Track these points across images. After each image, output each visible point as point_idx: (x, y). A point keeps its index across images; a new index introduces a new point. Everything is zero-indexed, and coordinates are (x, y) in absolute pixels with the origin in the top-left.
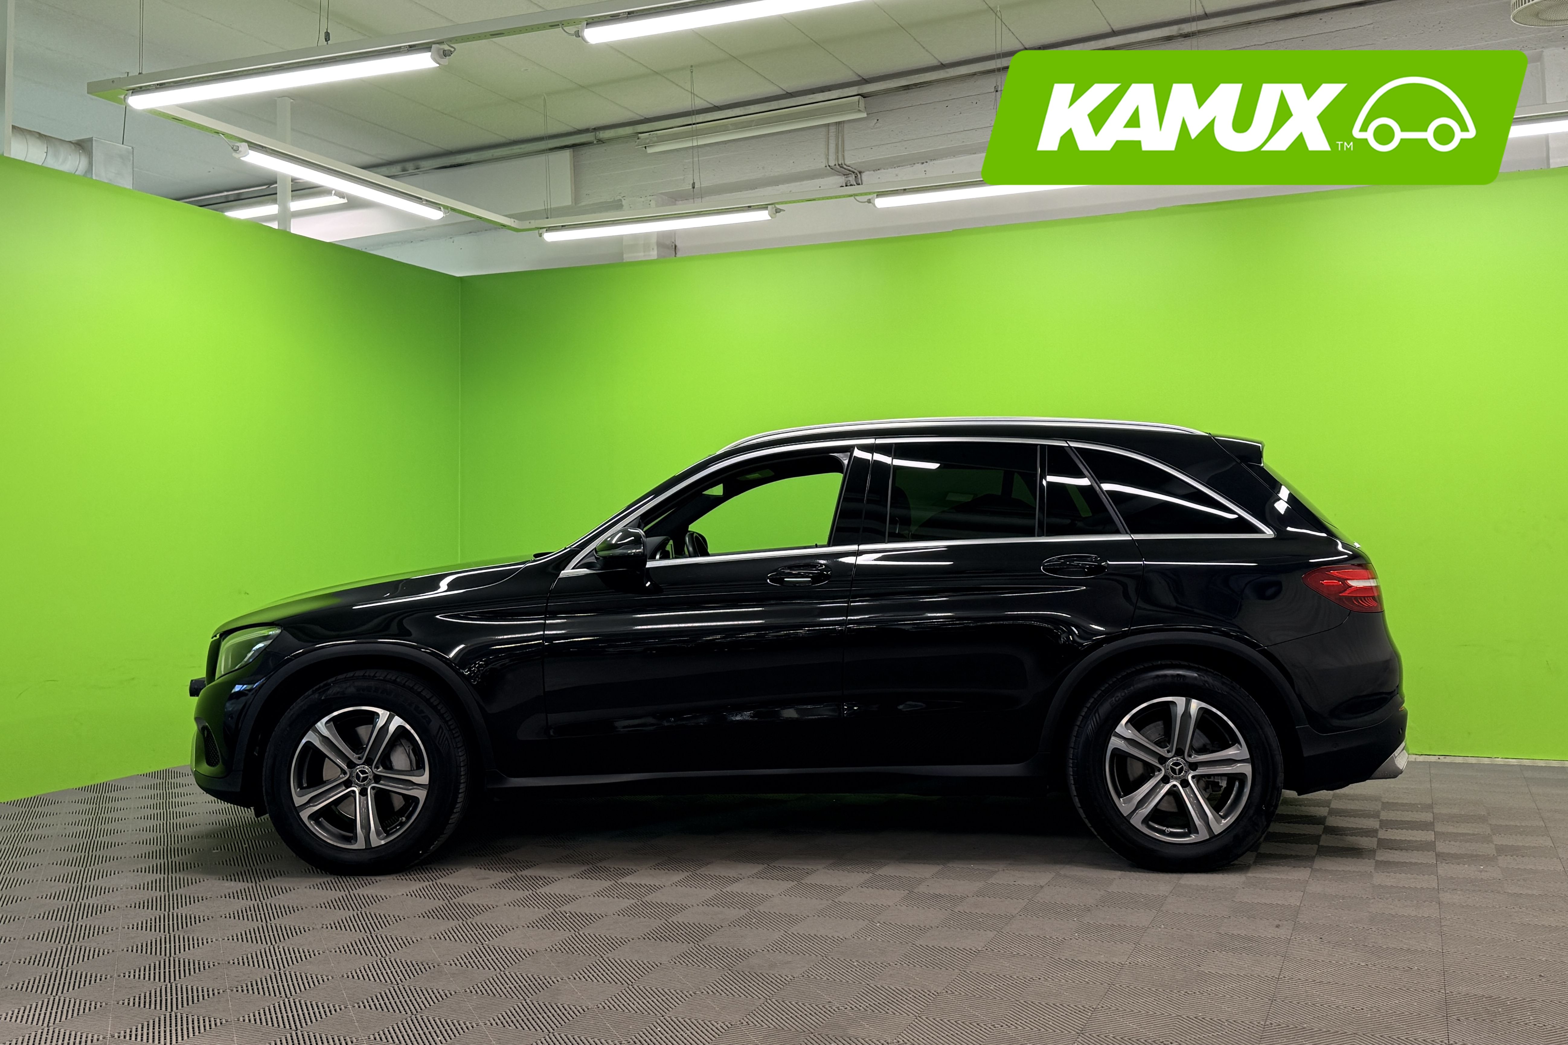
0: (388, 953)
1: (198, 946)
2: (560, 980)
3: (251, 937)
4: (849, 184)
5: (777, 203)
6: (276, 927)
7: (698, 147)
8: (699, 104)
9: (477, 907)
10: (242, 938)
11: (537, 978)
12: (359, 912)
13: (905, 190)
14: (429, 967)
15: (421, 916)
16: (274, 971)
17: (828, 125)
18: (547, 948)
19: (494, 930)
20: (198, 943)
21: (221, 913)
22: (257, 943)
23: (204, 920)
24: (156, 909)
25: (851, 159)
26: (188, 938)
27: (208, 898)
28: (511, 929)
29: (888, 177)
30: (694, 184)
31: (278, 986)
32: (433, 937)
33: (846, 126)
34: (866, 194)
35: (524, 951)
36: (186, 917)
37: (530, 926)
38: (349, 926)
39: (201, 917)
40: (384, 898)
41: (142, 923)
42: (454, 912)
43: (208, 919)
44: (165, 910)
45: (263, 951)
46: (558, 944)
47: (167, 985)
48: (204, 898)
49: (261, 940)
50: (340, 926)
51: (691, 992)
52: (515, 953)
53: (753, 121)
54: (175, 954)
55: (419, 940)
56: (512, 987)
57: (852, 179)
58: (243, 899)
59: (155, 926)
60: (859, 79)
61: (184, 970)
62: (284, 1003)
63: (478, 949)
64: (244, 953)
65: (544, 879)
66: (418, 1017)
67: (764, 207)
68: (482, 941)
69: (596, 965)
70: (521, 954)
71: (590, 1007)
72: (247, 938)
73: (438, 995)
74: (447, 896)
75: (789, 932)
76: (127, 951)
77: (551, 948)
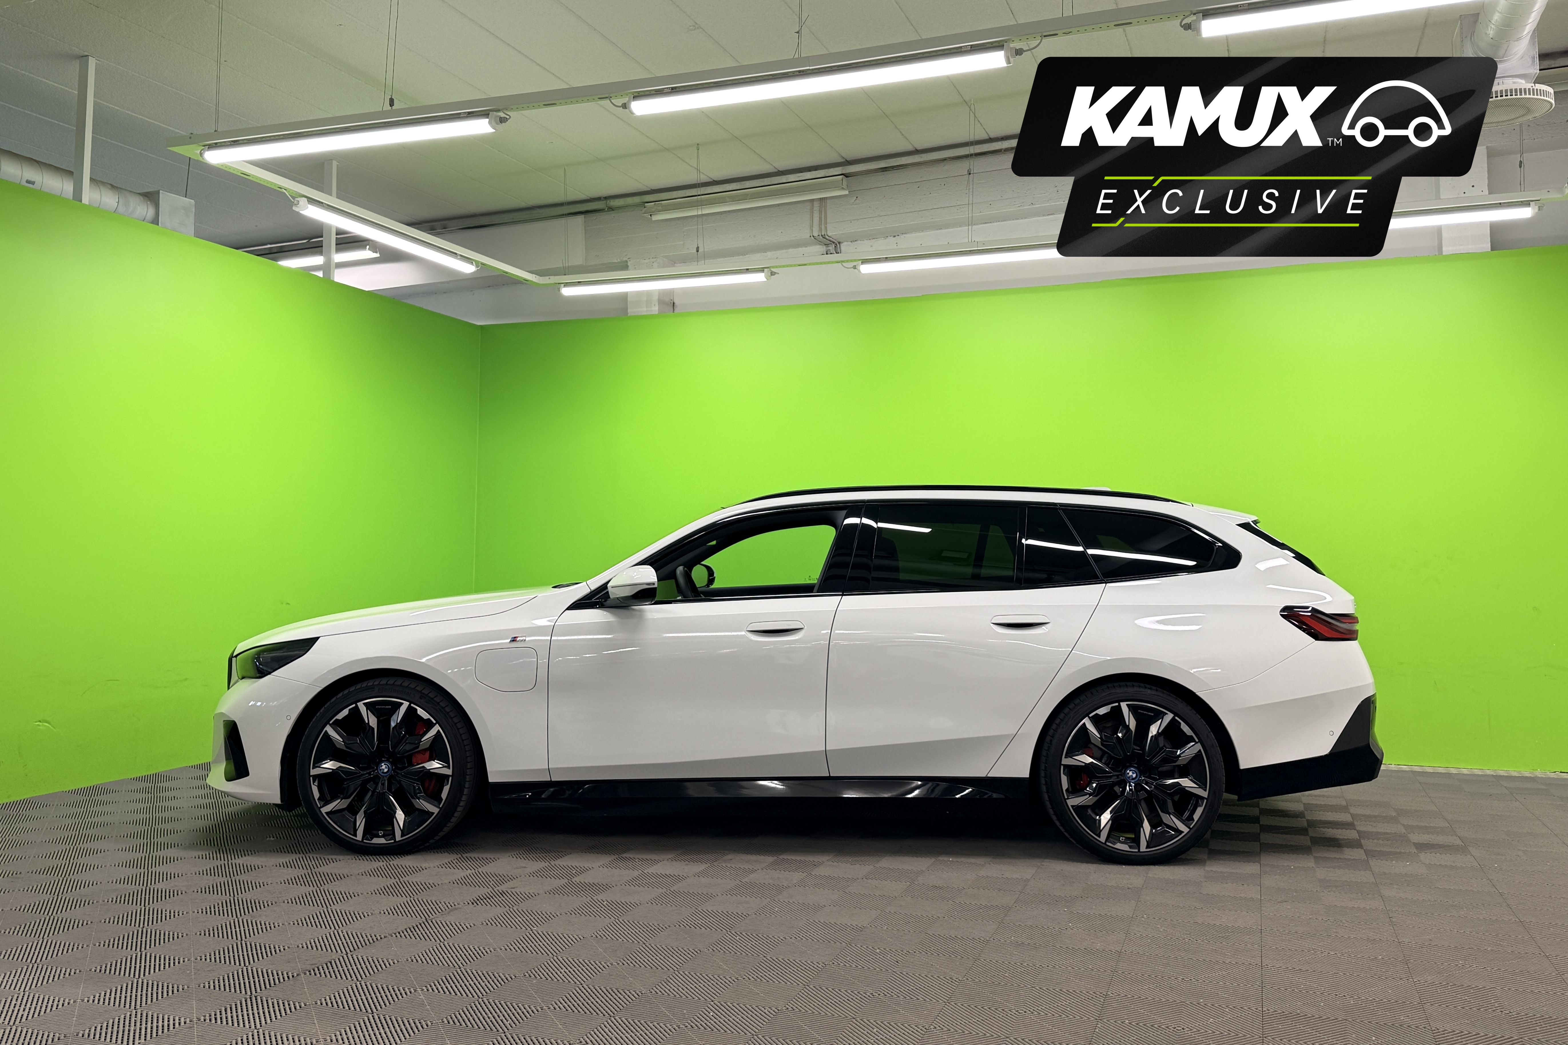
0: (445, 938)
1: (267, 930)
2: (610, 965)
3: (315, 922)
4: (829, 253)
5: (773, 267)
6: (336, 912)
7: (703, 215)
8: (704, 179)
9: (520, 895)
10: (307, 923)
11: (588, 962)
12: (412, 899)
13: (886, 258)
14: (486, 952)
15: (470, 903)
16: (342, 955)
17: (812, 201)
18: (593, 935)
19: (540, 917)
20: (266, 928)
21: (284, 899)
22: (321, 927)
23: (268, 905)
24: (222, 894)
25: (833, 232)
26: (256, 923)
27: (269, 883)
28: (555, 915)
29: (865, 248)
30: (698, 248)
31: (348, 970)
32: (485, 924)
33: (828, 201)
34: (851, 261)
35: (571, 937)
36: (251, 901)
37: (572, 913)
38: (405, 911)
39: (265, 902)
40: (433, 886)
41: (210, 908)
42: (500, 899)
43: (272, 904)
44: (230, 896)
45: (328, 935)
46: (601, 930)
47: (242, 969)
48: (265, 884)
49: (325, 925)
50: (396, 912)
51: (733, 978)
52: (564, 939)
53: (747, 195)
54: (246, 938)
55: (472, 925)
56: (567, 971)
57: (832, 248)
58: (301, 885)
59: (223, 910)
60: (843, 160)
61: (257, 954)
62: (356, 986)
63: (528, 934)
64: (312, 937)
65: (576, 869)
66: (485, 999)
67: (761, 270)
68: (531, 926)
69: (640, 951)
70: (570, 940)
71: (643, 992)
72: (311, 923)
73: (500, 979)
74: (491, 884)
75: (811, 920)
76: (200, 934)
77: (595, 933)
